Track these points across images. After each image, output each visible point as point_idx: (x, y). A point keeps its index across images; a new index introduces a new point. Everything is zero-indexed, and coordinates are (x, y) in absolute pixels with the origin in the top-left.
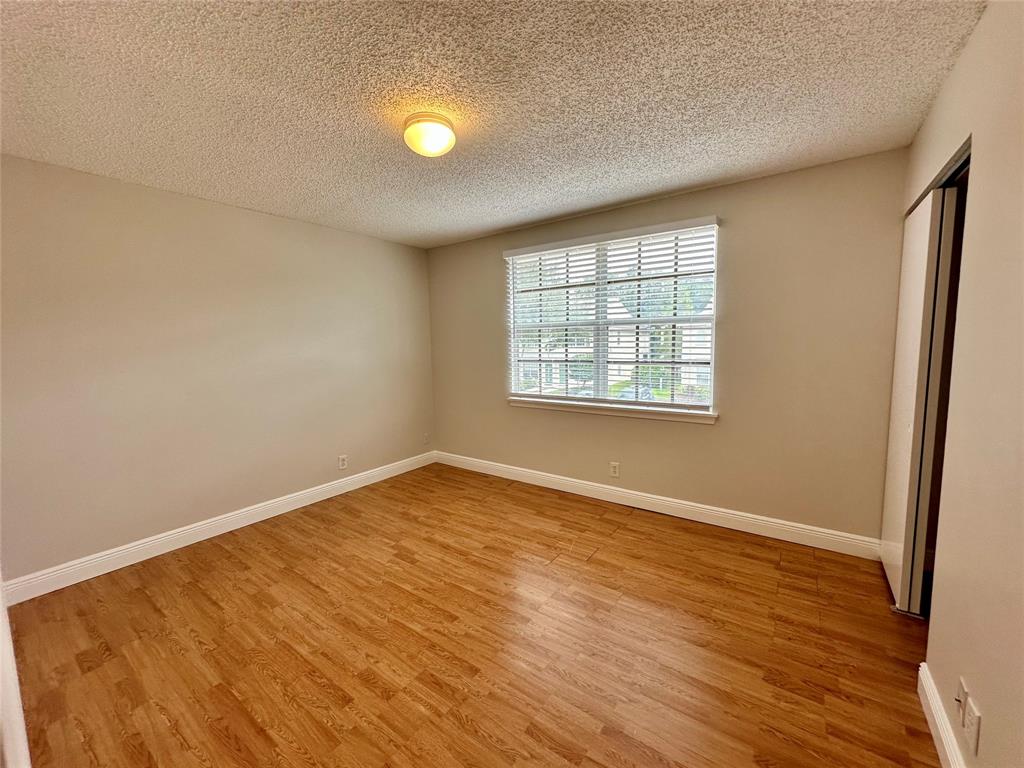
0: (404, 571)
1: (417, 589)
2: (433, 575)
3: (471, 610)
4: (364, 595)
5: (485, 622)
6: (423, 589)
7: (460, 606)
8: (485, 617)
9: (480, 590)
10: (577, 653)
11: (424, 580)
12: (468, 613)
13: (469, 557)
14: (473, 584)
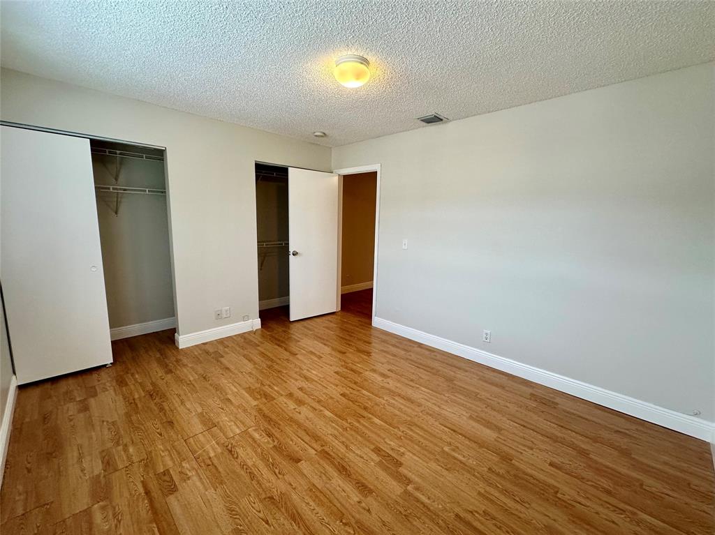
0: (384, 439)
1: (370, 418)
2: (356, 430)
3: (331, 398)
4: (409, 419)
5: (325, 391)
6: (364, 417)
7: (338, 401)
8: (324, 394)
9: (321, 411)
10: (286, 373)
11: (364, 426)
12: (333, 396)
13: (319, 449)
14: (325, 416)
